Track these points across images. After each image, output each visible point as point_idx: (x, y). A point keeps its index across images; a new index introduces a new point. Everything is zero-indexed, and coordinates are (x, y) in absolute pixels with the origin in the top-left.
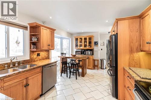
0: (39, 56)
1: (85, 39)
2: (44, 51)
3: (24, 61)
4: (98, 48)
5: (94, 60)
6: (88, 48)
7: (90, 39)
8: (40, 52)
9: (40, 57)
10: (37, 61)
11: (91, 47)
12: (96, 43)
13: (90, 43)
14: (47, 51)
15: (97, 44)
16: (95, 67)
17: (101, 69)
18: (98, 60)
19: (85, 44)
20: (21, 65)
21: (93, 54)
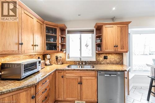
0: (107, 59)
2: (114, 54)
3: (91, 61)
8: (107, 55)
9: (108, 61)
10: (104, 64)
14: (118, 54)
20: (87, 64)
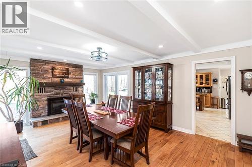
1: (201, 76)
4: (218, 86)
5: (212, 99)
6: (204, 85)
7: (207, 76)
11: (208, 84)
12: (215, 81)
13: (207, 80)
15: (217, 81)
16: (213, 105)
17: (222, 108)
18: (217, 98)
19: (201, 81)
21: (211, 92)
